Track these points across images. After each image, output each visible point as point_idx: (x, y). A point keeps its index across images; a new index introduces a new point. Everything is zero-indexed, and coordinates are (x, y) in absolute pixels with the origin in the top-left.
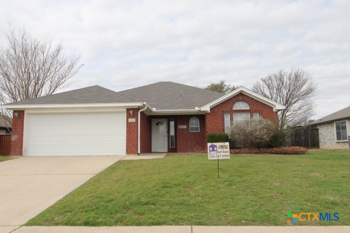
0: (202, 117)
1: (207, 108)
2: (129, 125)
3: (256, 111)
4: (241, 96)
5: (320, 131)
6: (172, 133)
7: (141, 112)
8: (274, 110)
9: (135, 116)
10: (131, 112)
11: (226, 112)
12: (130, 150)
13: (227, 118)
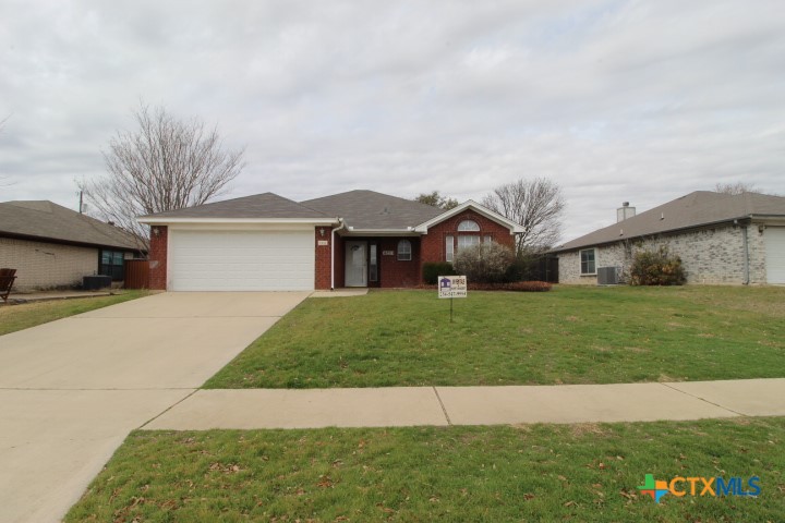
0: (415, 240)
1: (423, 228)
2: (318, 249)
3: (487, 234)
4: (470, 213)
5: (560, 261)
6: (374, 258)
7: (335, 233)
8: (511, 233)
9: (327, 237)
10: (322, 231)
11: (449, 234)
12: (321, 283)
13: (450, 243)
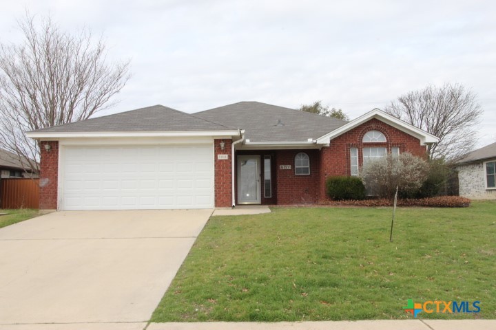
0: (315, 154)
1: (325, 140)
2: (218, 163)
3: (394, 145)
4: (374, 123)
5: (460, 175)
6: (268, 176)
7: (235, 145)
8: (422, 144)
9: (227, 150)
10: (222, 145)
11: (353, 146)
13: (354, 156)
